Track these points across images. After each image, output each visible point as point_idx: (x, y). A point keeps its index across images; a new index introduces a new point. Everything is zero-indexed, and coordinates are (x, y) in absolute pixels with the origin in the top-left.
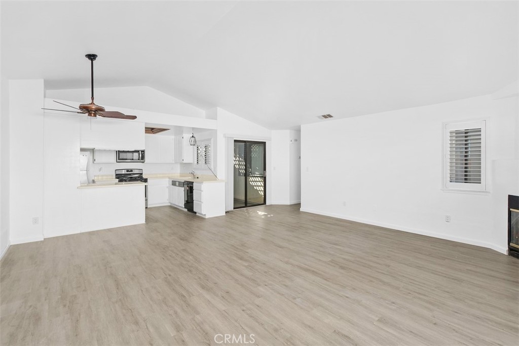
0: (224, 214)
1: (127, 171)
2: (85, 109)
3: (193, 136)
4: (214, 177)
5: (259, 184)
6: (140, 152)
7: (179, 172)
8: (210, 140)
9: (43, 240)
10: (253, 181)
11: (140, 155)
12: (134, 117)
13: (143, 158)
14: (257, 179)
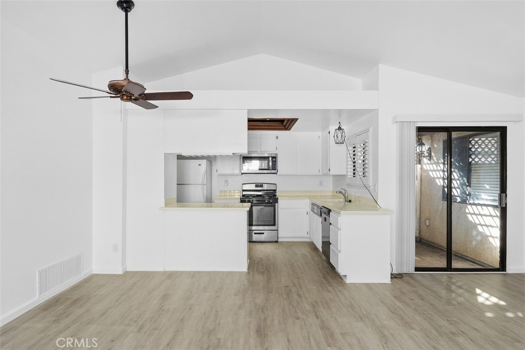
0: (388, 280)
1: (257, 186)
2: (117, 90)
3: (340, 128)
4: (373, 204)
5: (489, 221)
6: (270, 159)
7: (332, 190)
8: (367, 131)
9: (121, 273)
10: (474, 214)
11: (271, 164)
12: (187, 96)
13: (274, 167)
14: (485, 211)
